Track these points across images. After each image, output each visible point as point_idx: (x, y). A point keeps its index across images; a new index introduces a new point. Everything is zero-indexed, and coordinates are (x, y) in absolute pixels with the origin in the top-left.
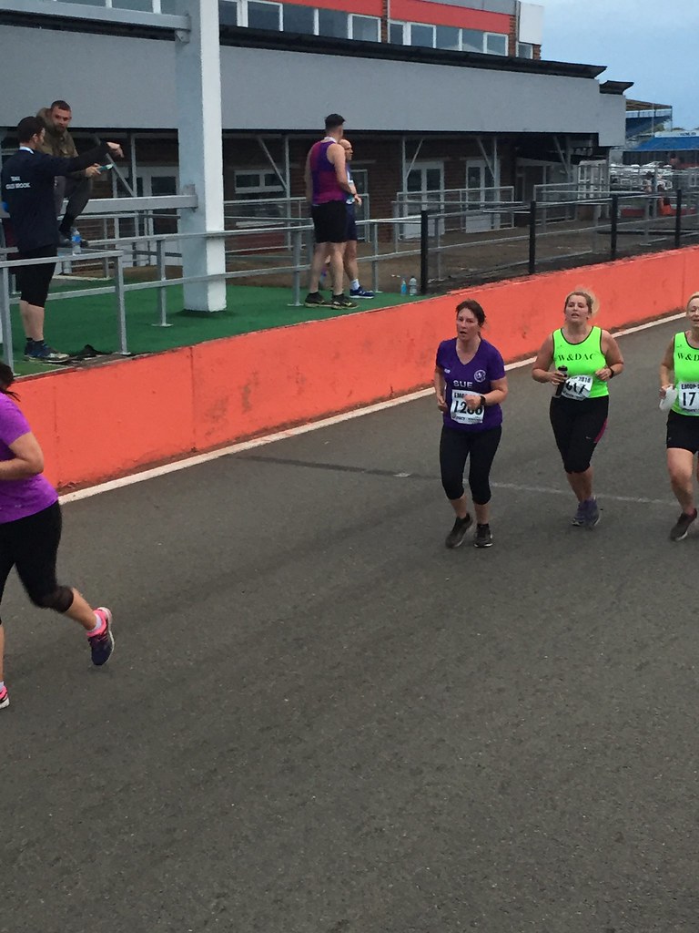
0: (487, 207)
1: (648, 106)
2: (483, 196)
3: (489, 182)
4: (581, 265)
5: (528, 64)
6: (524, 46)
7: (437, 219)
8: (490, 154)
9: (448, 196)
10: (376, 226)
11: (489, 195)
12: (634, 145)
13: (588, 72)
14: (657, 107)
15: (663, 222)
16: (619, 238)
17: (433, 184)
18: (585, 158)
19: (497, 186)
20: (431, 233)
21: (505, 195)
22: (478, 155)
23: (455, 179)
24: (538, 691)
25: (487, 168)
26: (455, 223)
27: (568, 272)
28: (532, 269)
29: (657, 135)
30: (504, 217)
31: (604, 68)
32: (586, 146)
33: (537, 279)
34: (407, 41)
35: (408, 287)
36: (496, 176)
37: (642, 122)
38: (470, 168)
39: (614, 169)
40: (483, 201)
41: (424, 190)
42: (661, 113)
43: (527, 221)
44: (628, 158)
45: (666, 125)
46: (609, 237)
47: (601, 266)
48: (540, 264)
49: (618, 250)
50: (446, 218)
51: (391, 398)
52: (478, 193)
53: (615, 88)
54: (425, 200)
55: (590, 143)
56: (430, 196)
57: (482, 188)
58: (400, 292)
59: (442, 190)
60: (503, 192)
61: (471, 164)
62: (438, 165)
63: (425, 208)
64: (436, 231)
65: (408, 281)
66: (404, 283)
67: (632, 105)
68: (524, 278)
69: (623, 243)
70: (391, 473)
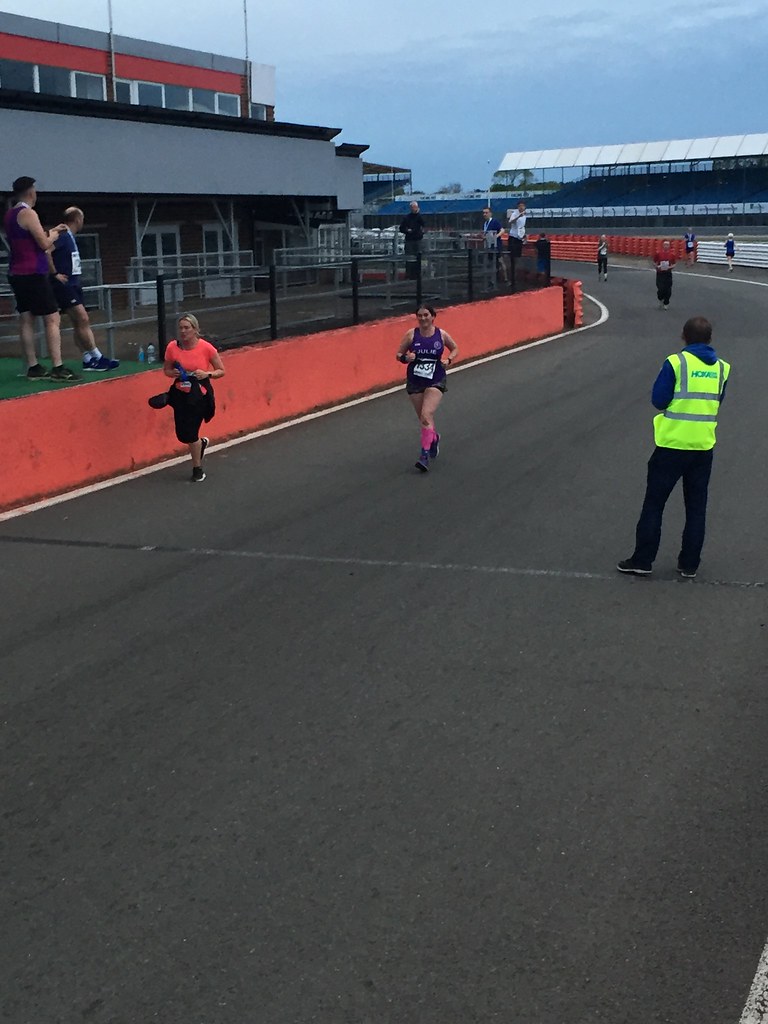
0: (227, 271)
1: (387, 169)
2: (221, 260)
3: (227, 246)
4: (323, 330)
5: (261, 125)
6: (257, 107)
7: (173, 284)
8: (226, 217)
9: (185, 261)
10: (109, 292)
11: (228, 260)
12: (374, 208)
13: (323, 134)
14: (396, 170)
15: (404, 286)
16: (361, 303)
17: (169, 248)
18: (325, 221)
19: (235, 250)
20: (167, 299)
21: (244, 260)
22: (214, 218)
23: (191, 243)
24: (291, 757)
25: (224, 232)
26: (193, 290)
27: (311, 337)
28: (274, 335)
29: (397, 198)
30: (245, 282)
31: (339, 131)
32: (323, 210)
33: (280, 345)
34: (135, 100)
35: (146, 356)
36: (234, 240)
37: (382, 185)
38: (206, 233)
39: (355, 232)
40: (221, 266)
41: (160, 255)
42: (400, 176)
43: (266, 286)
44: (368, 222)
45: (406, 188)
46: (350, 301)
47: (344, 331)
48: (282, 329)
49: (360, 314)
50: (184, 283)
51: (133, 469)
52: (217, 257)
53: (351, 151)
54: (160, 264)
55: (328, 206)
56: (165, 261)
57: (221, 252)
58: (137, 360)
59: (178, 255)
60: (241, 256)
61: (207, 227)
62: (174, 229)
63: (161, 273)
64: (174, 296)
65: (145, 348)
66: (141, 350)
67: (369, 168)
68: (265, 343)
69: (364, 308)
70: (134, 547)
